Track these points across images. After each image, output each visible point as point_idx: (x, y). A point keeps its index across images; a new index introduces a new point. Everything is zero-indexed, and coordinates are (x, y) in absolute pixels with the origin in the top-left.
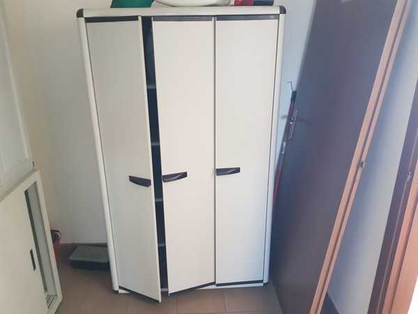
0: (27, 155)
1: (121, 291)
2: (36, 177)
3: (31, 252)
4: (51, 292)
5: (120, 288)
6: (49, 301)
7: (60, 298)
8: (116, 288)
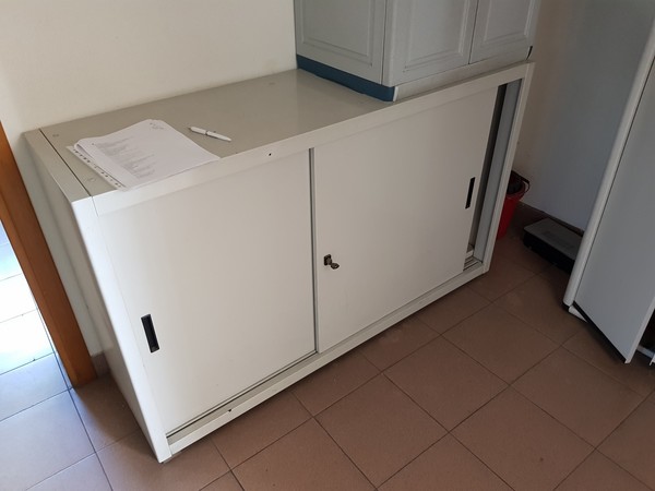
0: (527, 32)
1: (573, 310)
2: (526, 72)
3: (473, 180)
4: (478, 253)
5: (575, 305)
6: (470, 263)
7: (485, 268)
8: (568, 301)
